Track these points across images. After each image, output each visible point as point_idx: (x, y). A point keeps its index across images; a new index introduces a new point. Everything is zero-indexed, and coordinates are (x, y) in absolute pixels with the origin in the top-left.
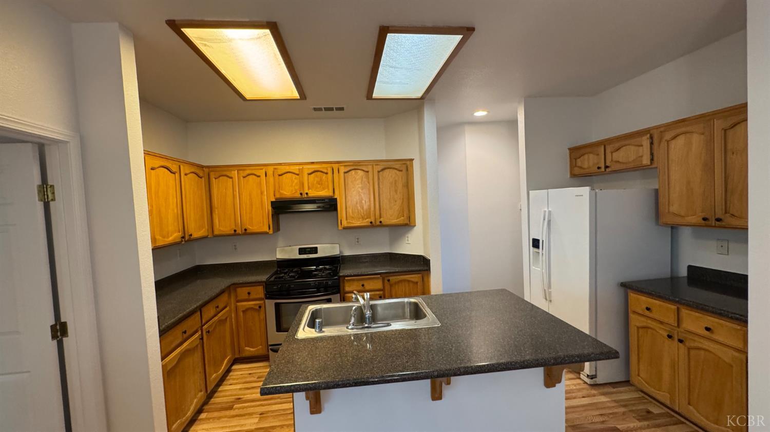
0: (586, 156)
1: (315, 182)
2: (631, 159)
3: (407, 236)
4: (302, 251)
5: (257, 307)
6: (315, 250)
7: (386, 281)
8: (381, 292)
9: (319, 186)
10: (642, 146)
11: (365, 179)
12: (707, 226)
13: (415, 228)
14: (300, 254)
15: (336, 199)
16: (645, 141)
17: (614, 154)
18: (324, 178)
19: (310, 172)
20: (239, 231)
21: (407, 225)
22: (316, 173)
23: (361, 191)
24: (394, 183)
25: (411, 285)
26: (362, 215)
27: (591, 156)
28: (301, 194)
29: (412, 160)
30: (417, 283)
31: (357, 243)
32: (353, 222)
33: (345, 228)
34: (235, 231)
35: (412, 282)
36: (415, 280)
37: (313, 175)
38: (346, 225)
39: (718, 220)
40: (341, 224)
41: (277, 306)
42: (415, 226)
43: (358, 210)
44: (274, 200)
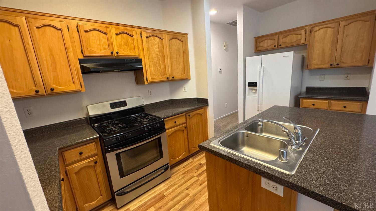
0: (266, 41)
1: (123, 43)
2: (294, 41)
3: (184, 86)
4: (113, 105)
5: (93, 164)
6: (124, 103)
7: (187, 116)
8: (185, 125)
9: (126, 47)
10: (301, 34)
11: (160, 45)
12: (332, 68)
13: (190, 81)
14: (112, 108)
15: (141, 59)
16: (303, 32)
17: (283, 39)
18: (130, 40)
19: (118, 32)
20: (42, 91)
21: (186, 79)
22: (122, 34)
23: (158, 54)
24: (178, 50)
25: (199, 116)
26: (161, 72)
27: (269, 41)
28: (112, 53)
29: (187, 34)
30: (202, 114)
31: (150, 95)
32: (155, 78)
33: (150, 83)
34: (37, 92)
35: (199, 114)
36: (201, 113)
37: (120, 36)
38: (151, 81)
39: (338, 64)
40: (147, 80)
41: (118, 156)
42: (190, 80)
43: (157, 68)
44: (82, 58)
